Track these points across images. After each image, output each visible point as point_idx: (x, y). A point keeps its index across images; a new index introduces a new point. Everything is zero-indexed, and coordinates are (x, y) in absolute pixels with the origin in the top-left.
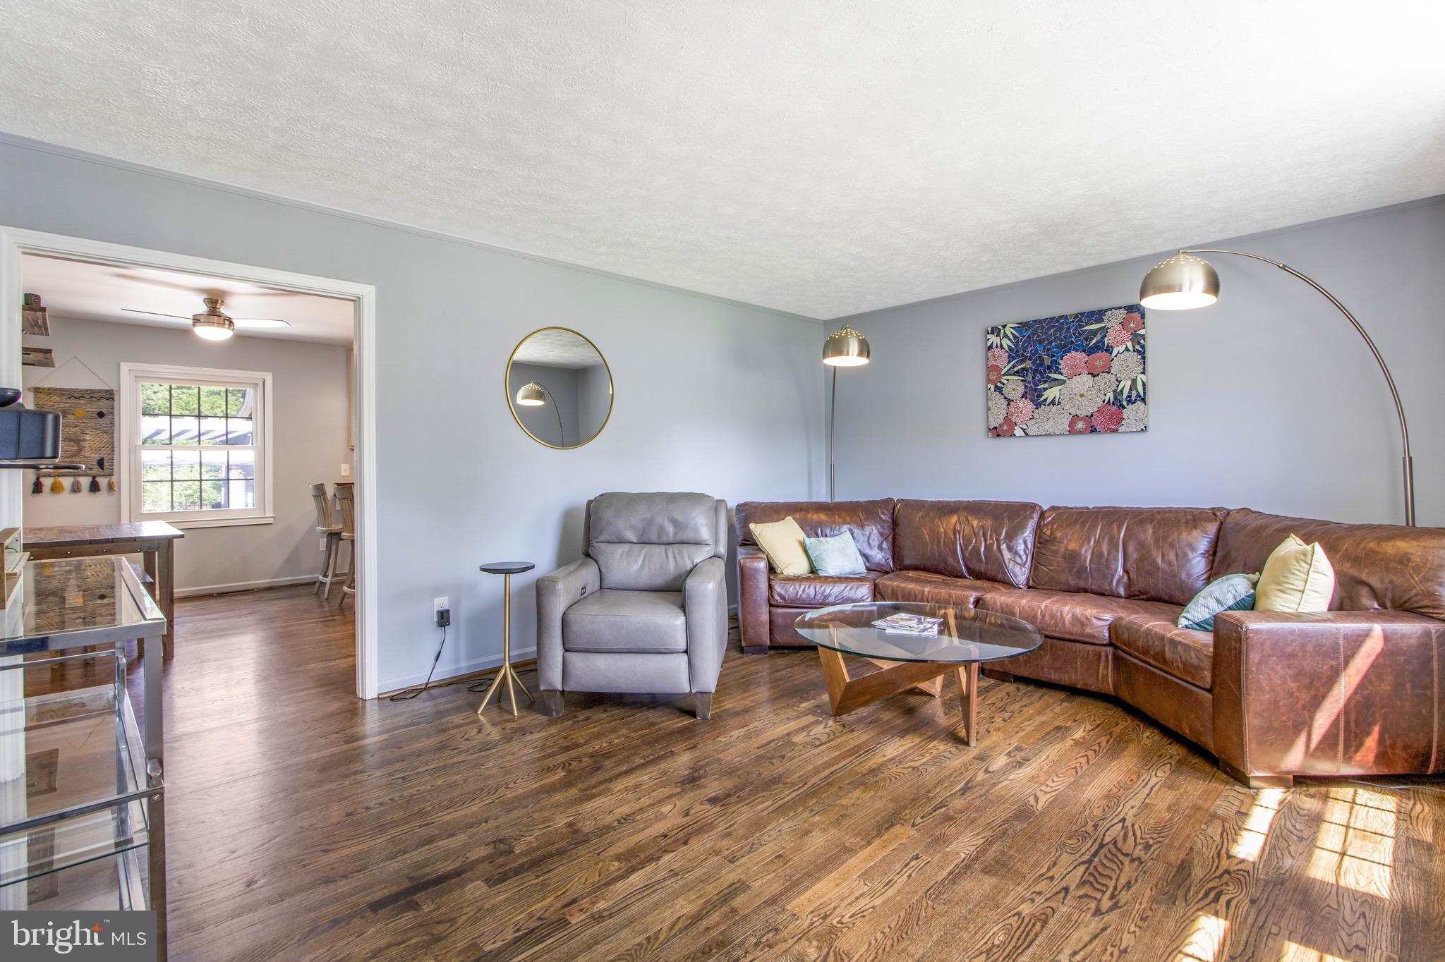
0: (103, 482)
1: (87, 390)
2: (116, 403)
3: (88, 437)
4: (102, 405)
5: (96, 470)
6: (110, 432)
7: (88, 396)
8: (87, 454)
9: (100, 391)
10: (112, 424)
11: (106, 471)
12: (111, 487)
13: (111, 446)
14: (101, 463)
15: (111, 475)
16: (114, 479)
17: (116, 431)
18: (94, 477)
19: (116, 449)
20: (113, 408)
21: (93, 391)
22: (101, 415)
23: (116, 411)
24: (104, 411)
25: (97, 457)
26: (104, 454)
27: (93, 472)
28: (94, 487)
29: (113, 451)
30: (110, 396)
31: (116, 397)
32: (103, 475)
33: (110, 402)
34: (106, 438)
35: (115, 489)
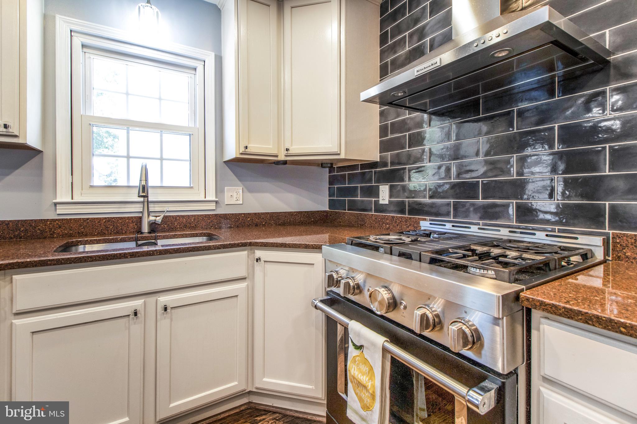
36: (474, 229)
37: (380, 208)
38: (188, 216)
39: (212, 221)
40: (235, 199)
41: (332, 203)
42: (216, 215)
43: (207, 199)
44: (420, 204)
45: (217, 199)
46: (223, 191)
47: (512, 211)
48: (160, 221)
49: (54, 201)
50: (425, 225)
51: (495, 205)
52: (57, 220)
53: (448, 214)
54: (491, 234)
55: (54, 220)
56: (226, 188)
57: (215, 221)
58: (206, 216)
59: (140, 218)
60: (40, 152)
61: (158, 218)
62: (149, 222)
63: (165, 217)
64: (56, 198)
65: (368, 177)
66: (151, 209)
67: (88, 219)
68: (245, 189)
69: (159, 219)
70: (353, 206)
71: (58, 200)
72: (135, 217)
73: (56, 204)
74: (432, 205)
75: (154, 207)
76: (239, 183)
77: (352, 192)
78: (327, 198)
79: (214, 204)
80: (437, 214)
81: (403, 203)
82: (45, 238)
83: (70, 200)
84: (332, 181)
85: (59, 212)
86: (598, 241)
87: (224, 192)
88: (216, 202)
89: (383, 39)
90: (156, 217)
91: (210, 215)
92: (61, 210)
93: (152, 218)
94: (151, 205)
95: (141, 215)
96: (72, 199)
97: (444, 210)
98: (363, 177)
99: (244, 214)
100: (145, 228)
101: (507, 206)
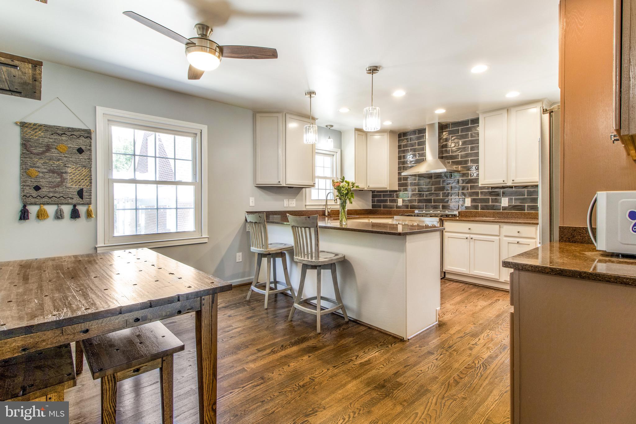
0: (82, 209)
1: (69, 128)
2: (93, 141)
3: (69, 170)
4: (82, 143)
5: (77, 199)
6: (88, 165)
7: (69, 134)
8: (69, 185)
9: (79, 130)
10: (90, 159)
11: (85, 200)
12: (89, 214)
13: (89, 178)
14: (80, 193)
15: (89, 204)
16: (92, 207)
17: (93, 166)
18: (75, 206)
19: (93, 181)
20: (90, 146)
21: (73, 130)
22: (80, 151)
23: (93, 148)
24: (83, 148)
25: (77, 188)
26: (83, 185)
27: (74, 201)
28: (75, 215)
29: (91, 183)
30: (87, 134)
31: (93, 136)
32: (83, 204)
33: (88, 140)
34: (85, 172)
35: (93, 216)
36: (431, 212)
37: (398, 207)
41: (373, 206)
44: (414, 205)
47: (441, 207)
50: (417, 211)
51: (437, 205)
53: (423, 208)
54: (435, 212)
55: (305, 211)
65: (393, 196)
70: (385, 207)
71: (307, 204)
74: (418, 206)
77: (386, 201)
78: (371, 204)
80: (420, 209)
81: (408, 205)
84: (373, 196)
86: (457, 212)
89: (400, 147)
92: (307, 207)
97: (422, 206)
98: (390, 196)
100: (327, 214)
101: (439, 205)
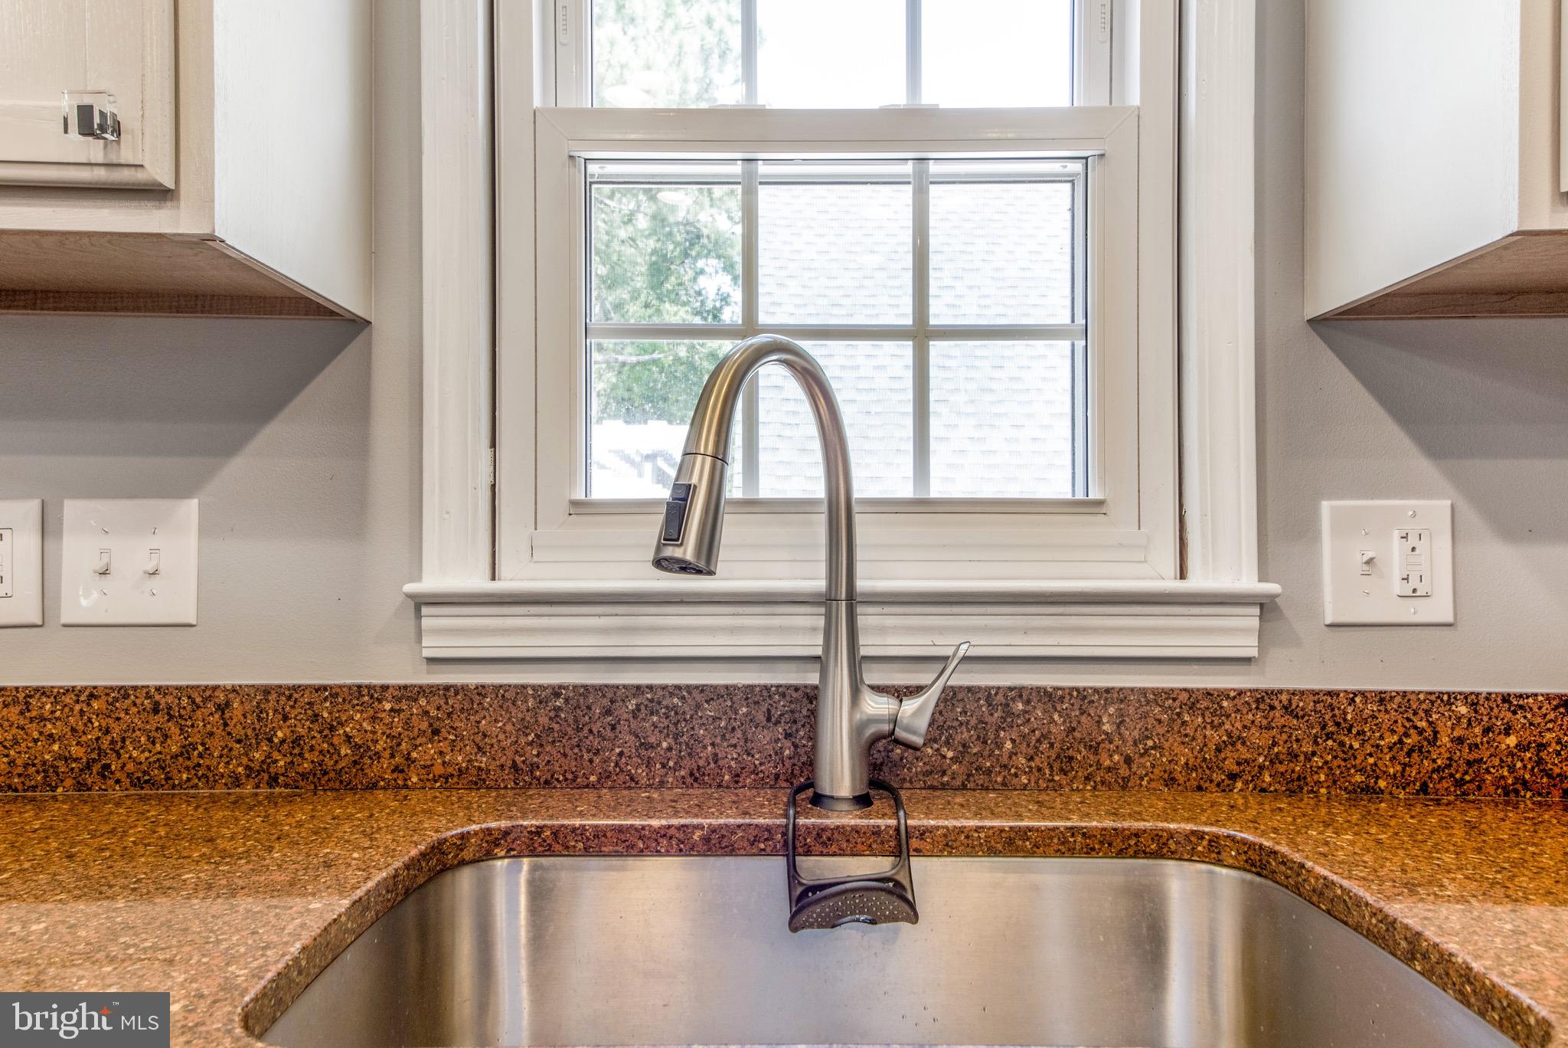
38: (1081, 693)
39: (1233, 740)
40: (1398, 587)
42: (1264, 699)
43: (1198, 582)
45: (1272, 587)
46: (1305, 530)
48: (923, 723)
49: (410, 588)
52: (422, 690)
55: (409, 693)
56: (1326, 506)
57: (1256, 737)
58: (1193, 700)
59: (811, 696)
60: (358, 325)
61: (910, 706)
62: (857, 730)
63: (950, 696)
64: (418, 578)
66: (868, 645)
67: (556, 691)
68: (1470, 516)
69: (915, 713)
71: (431, 582)
72: (783, 691)
73: (421, 603)
75: (882, 630)
76: (1424, 466)
79: (1250, 619)
82: (373, 786)
83: (477, 582)
85: (433, 646)
87: (1315, 537)
88: (1262, 605)
90: (901, 693)
91: (1224, 694)
92: (440, 637)
93: (876, 706)
94: (868, 618)
95: (813, 679)
96: (493, 578)
99: (1472, 700)
